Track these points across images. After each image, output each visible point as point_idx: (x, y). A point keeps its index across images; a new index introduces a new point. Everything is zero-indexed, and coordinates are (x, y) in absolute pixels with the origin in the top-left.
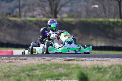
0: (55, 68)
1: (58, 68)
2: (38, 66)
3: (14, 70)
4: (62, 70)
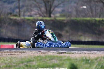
0: (50, 60)
1: (52, 60)
2: (34, 58)
3: (15, 62)
4: (55, 62)
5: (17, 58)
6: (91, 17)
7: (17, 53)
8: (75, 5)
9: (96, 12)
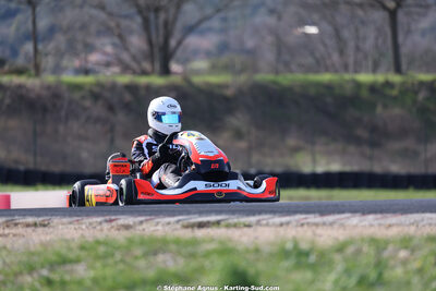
0: (145, 255)
1: (155, 253)
2: (82, 248)
4: (168, 262)
5: (9, 252)
6: (336, 71)
7: (14, 231)
8: (271, 21)
9: (358, 49)
